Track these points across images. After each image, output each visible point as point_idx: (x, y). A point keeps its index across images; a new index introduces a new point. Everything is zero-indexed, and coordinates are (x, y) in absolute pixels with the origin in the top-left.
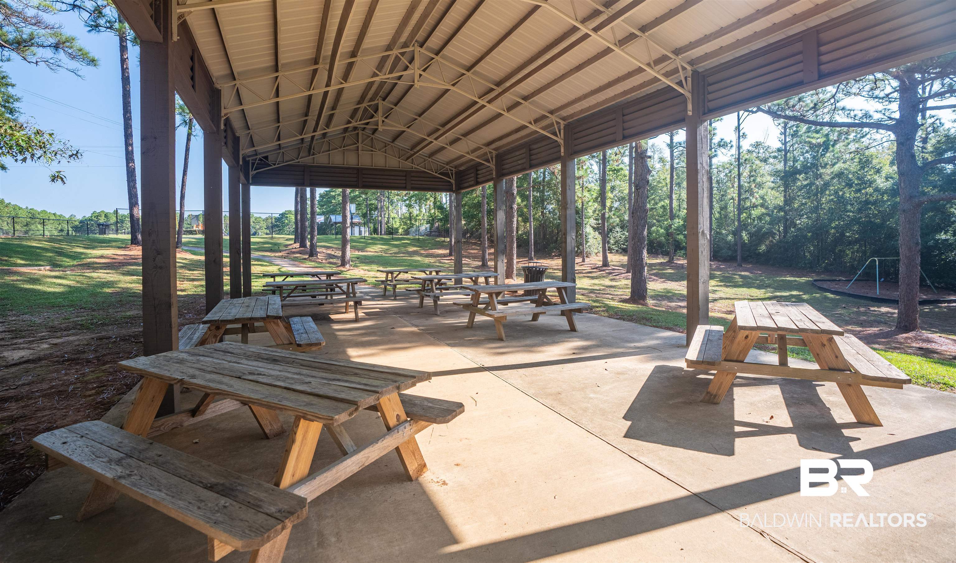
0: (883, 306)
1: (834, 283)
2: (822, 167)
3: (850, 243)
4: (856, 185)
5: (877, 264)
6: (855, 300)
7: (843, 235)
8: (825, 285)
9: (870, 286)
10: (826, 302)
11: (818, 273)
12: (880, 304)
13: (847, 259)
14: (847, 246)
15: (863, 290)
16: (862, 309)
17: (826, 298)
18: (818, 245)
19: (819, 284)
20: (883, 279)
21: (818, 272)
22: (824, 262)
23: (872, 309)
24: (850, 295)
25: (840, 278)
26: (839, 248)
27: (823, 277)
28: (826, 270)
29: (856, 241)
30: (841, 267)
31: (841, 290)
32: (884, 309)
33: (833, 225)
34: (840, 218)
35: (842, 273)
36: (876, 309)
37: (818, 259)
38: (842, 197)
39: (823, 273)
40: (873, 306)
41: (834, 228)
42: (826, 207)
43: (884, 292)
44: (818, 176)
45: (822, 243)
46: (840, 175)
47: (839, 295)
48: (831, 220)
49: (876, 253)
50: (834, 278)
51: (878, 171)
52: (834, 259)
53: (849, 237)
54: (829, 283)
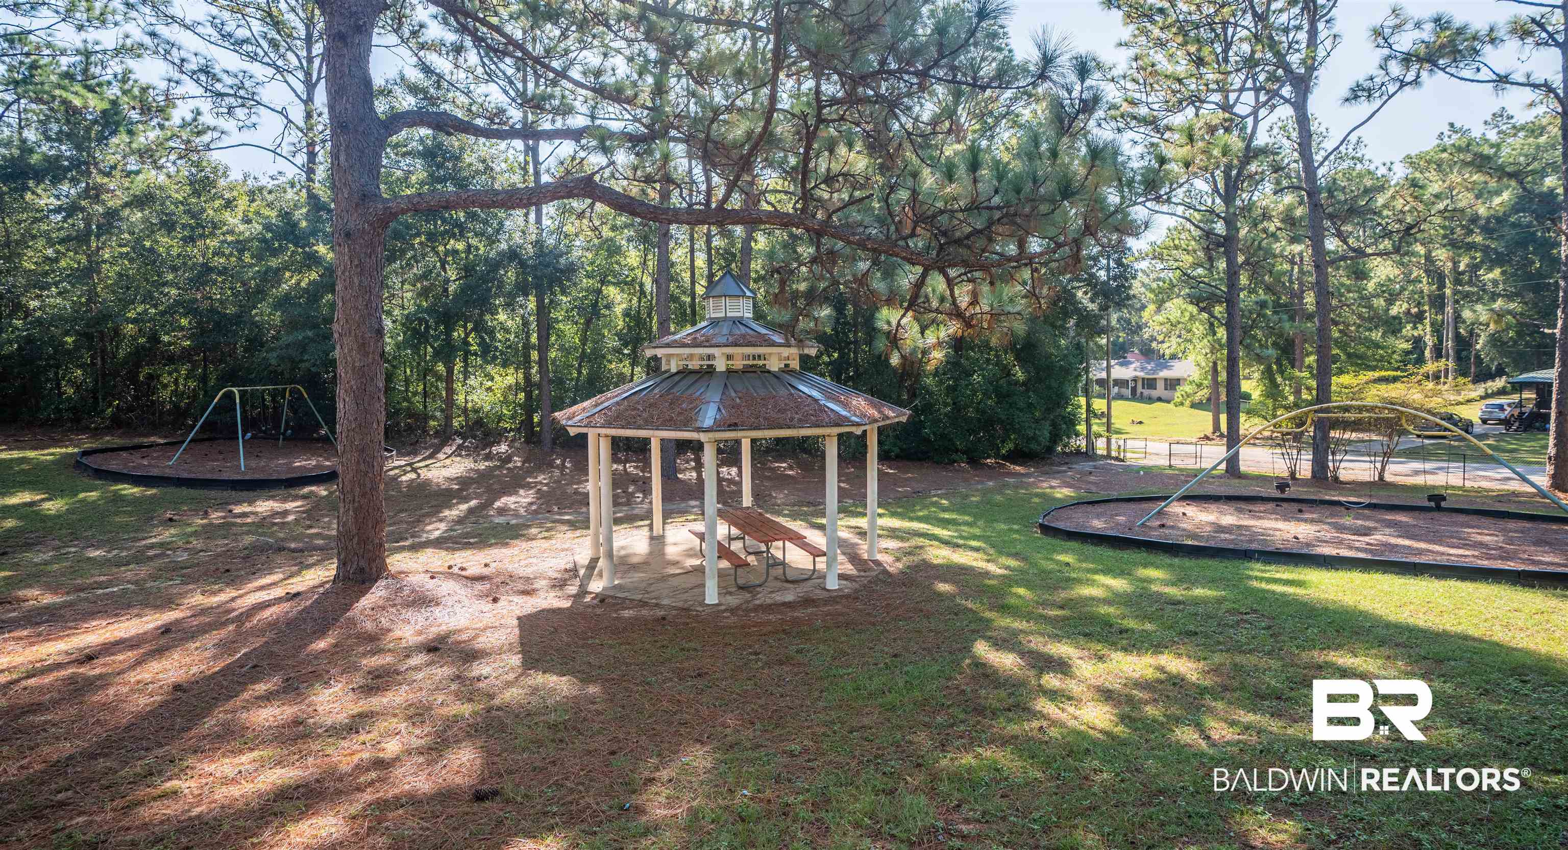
0: (258, 498)
1: (137, 455)
2: (101, 172)
3: (171, 359)
4: (184, 227)
5: (238, 401)
6: (193, 492)
7: (154, 339)
8: (114, 464)
9: (220, 453)
10: (117, 514)
11: (96, 433)
12: (251, 494)
13: (165, 394)
14: (165, 365)
15: (210, 465)
16: (216, 516)
17: (118, 498)
18: (93, 364)
19: (94, 462)
20: (249, 435)
21: (96, 429)
22: (110, 405)
23: (238, 510)
24: (181, 482)
25: (152, 439)
26: (147, 370)
27: (108, 440)
28: (117, 424)
29: (186, 355)
30: (154, 414)
31: (155, 472)
32: (264, 506)
33: (131, 315)
34: (148, 298)
35: (155, 428)
36: (245, 508)
37: (95, 398)
38: (151, 250)
39: (109, 430)
40: (239, 502)
41: (134, 321)
42: (110, 272)
43: (253, 464)
44: (95, 193)
45: (103, 359)
46: (143, 200)
47: (153, 487)
48: (127, 303)
49: (231, 377)
50: (137, 441)
51: (229, 204)
52: (136, 398)
53: (170, 344)
54: (124, 454)
